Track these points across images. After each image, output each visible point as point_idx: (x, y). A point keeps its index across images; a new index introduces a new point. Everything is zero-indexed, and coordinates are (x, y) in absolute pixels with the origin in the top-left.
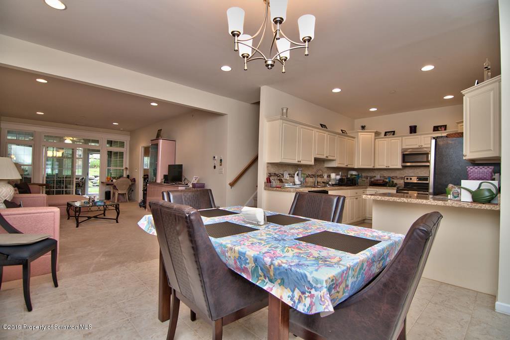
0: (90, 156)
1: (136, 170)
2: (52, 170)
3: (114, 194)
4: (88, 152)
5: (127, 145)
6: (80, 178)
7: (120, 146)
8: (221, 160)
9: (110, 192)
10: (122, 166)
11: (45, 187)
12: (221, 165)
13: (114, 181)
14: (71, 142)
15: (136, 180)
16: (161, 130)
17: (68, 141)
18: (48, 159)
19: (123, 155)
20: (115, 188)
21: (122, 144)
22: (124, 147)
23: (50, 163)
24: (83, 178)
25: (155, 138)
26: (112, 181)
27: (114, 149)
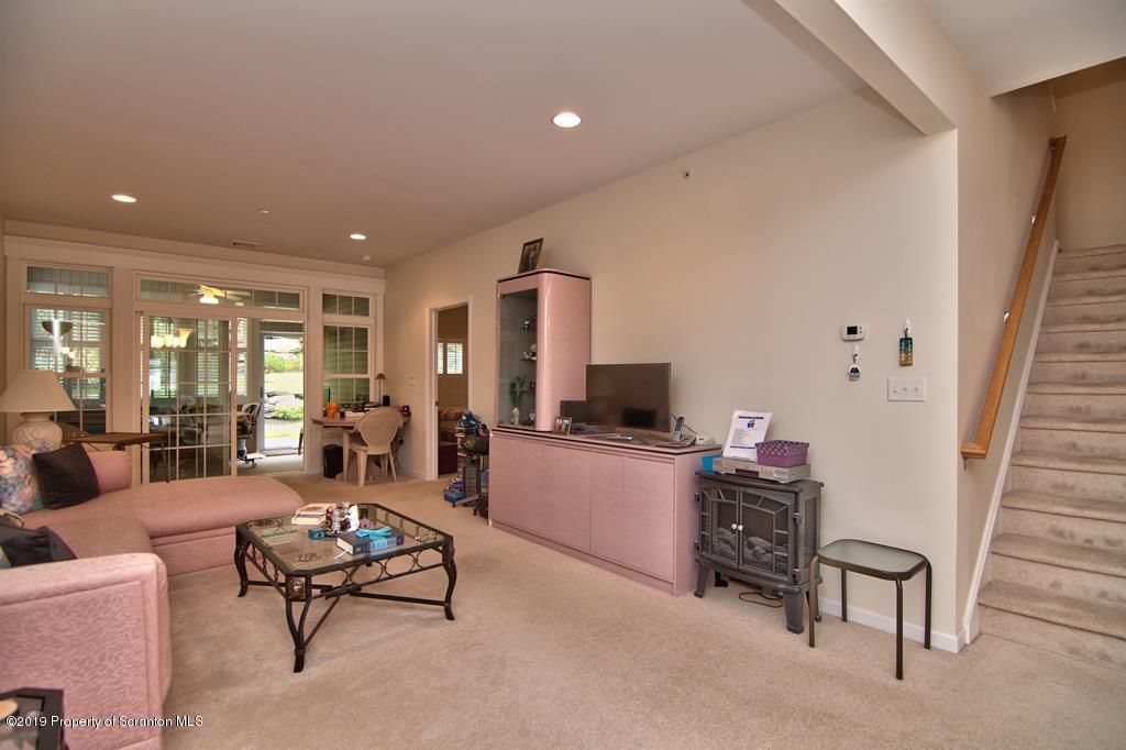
0: (269, 344)
1: (414, 382)
2: (165, 381)
3: (353, 456)
4: (261, 331)
5: (375, 307)
6: (245, 407)
7: (357, 313)
8: (906, 342)
9: (340, 449)
10: (364, 369)
11: (147, 444)
12: (906, 363)
13: (349, 414)
14: (216, 301)
15: (412, 410)
16: (541, 241)
17: (209, 297)
18: (152, 354)
19: (366, 337)
20: (357, 438)
21: (361, 306)
22: (368, 315)
23: (158, 362)
24: (253, 407)
25: (515, 273)
26: (343, 415)
27: (340, 320)
